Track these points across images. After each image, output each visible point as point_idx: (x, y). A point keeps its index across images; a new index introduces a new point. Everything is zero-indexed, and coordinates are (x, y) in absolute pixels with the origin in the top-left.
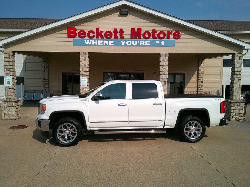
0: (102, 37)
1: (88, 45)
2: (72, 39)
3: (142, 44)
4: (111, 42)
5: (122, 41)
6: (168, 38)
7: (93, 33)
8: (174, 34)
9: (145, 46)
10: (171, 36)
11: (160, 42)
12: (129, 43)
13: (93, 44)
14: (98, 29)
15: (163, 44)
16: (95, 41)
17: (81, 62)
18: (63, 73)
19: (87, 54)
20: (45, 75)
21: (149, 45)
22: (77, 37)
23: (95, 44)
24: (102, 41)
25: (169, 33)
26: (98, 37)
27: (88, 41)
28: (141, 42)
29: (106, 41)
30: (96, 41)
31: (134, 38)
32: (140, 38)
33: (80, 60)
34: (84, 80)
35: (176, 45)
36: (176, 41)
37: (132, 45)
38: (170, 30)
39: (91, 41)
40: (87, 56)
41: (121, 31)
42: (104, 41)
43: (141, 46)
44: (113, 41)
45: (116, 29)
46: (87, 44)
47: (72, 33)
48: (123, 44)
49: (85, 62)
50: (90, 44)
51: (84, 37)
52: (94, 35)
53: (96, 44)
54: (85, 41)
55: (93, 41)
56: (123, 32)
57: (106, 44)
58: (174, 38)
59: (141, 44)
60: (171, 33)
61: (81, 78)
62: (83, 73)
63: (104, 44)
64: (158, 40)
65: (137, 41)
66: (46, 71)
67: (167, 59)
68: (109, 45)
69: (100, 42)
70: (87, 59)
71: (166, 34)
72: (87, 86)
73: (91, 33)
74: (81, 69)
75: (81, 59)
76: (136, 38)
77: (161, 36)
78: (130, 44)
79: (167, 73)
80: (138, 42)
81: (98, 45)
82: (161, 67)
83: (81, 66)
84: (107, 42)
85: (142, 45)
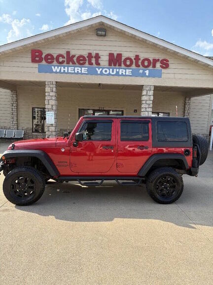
0: (74, 63)
1: (56, 72)
2: (36, 65)
3: (122, 73)
4: (84, 70)
5: (97, 69)
6: (154, 66)
7: (63, 57)
8: (162, 62)
9: (126, 75)
10: (158, 65)
11: (144, 71)
12: (106, 71)
13: (62, 71)
14: (68, 53)
15: (147, 74)
16: (64, 68)
17: (47, 94)
18: (33, 108)
19: (54, 83)
20: (13, 110)
21: (131, 74)
22: (44, 62)
23: (64, 71)
24: (73, 68)
25: (155, 61)
26: (68, 63)
27: (56, 67)
28: (121, 70)
29: (78, 68)
30: (66, 68)
31: (113, 65)
32: (120, 65)
33: (46, 91)
34: (50, 115)
35: (163, 75)
36: (164, 71)
37: (109, 74)
38: (157, 57)
39: (59, 68)
40: (55, 86)
41: (97, 57)
42: (76, 68)
43: (120, 75)
44: (87, 69)
45: (91, 53)
46: (54, 70)
47: (37, 56)
48: (99, 72)
49: (52, 94)
50: (58, 71)
51: (52, 62)
52: (64, 59)
53: (66, 71)
54: (53, 67)
55: (62, 68)
56: (100, 57)
57: (78, 72)
58: (161, 67)
59: (120, 74)
60: (158, 60)
61: (47, 112)
62: (50, 107)
63: (76, 72)
64: (141, 69)
65: (116, 69)
66: (14, 105)
67: (151, 93)
68: (82, 74)
69: (70, 69)
70: (54, 89)
71: (152, 62)
72: (53, 123)
73: (60, 58)
74: (46, 102)
75: (47, 89)
76: (115, 65)
77: (146, 63)
78: (108, 72)
79: (151, 110)
80: (118, 70)
81: (68, 73)
82: (144, 102)
83: (46, 98)
84: (80, 69)
85: (122, 75)
